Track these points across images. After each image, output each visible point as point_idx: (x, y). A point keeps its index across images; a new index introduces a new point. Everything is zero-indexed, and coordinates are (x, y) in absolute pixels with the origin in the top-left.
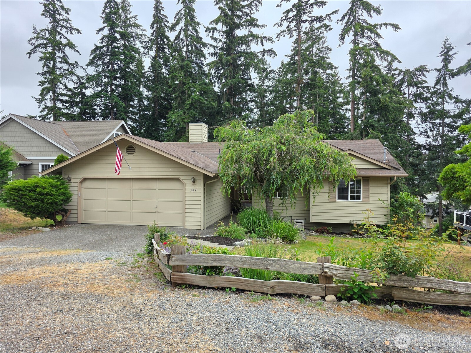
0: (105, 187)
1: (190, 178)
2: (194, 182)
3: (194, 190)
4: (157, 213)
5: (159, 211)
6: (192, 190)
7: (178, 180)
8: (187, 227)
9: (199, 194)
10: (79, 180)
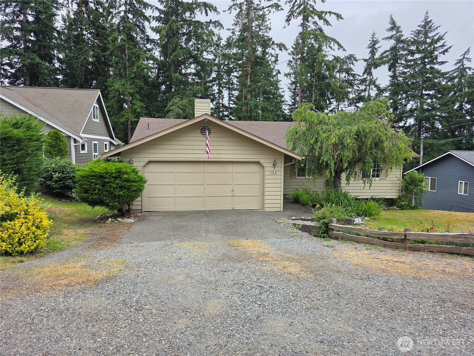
0: (173, 171)
1: (272, 161)
2: (274, 165)
3: (274, 173)
4: (233, 197)
5: (236, 195)
6: (272, 173)
7: (258, 163)
8: (267, 210)
9: (279, 177)
10: (143, 164)
